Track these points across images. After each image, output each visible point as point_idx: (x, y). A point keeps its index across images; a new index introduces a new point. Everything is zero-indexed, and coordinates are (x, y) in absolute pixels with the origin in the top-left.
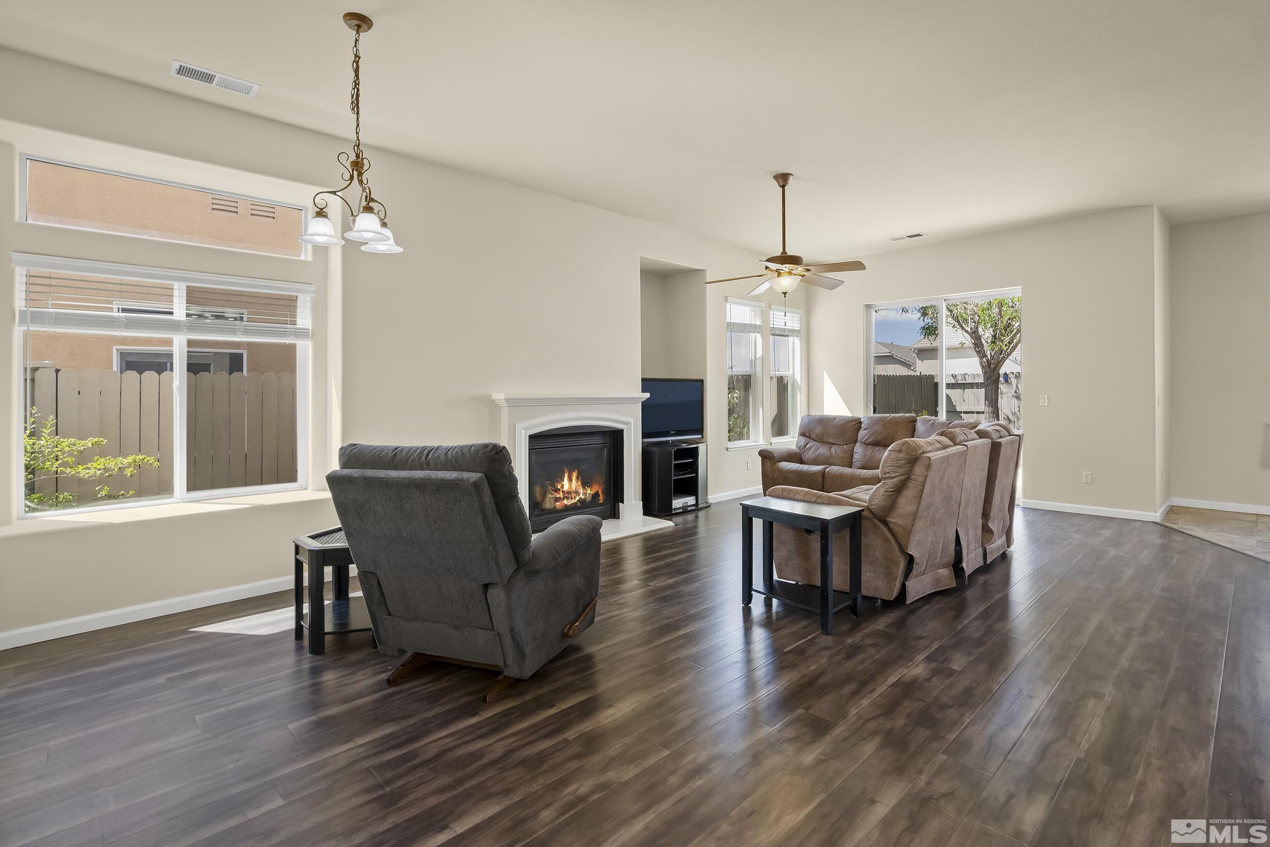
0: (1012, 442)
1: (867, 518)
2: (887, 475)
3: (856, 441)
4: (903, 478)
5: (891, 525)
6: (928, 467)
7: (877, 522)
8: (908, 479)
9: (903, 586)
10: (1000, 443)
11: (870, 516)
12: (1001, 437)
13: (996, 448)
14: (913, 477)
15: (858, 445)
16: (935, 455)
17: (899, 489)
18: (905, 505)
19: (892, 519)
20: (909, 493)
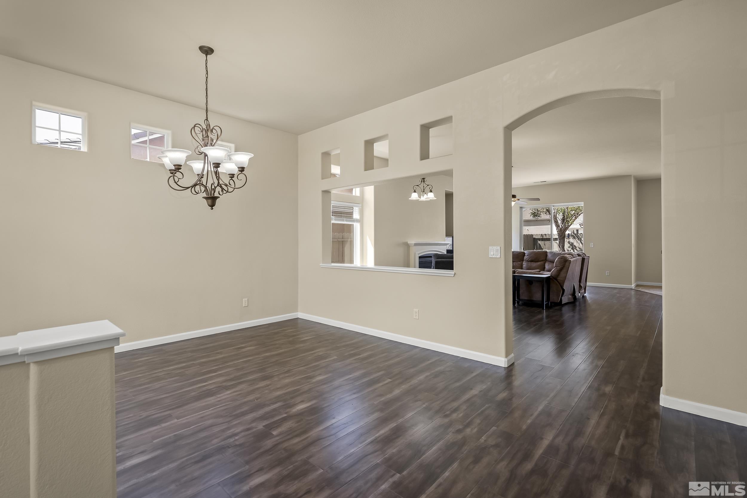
0: (587, 258)
1: (551, 279)
2: (558, 266)
3: (523, 260)
4: (562, 266)
5: (559, 281)
6: (570, 263)
7: (554, 279)
8: (564, 267)
9: (561, 299)
10: (584, 258)
11: (552, 278)
12: (584, 256)
13: (583, 260)
14: (565, 266)
15: (524, 262)
16: (572, 260)
17: (561, 270)
18: (562, 274)
19: (558, 279)
20: (564, 271)
